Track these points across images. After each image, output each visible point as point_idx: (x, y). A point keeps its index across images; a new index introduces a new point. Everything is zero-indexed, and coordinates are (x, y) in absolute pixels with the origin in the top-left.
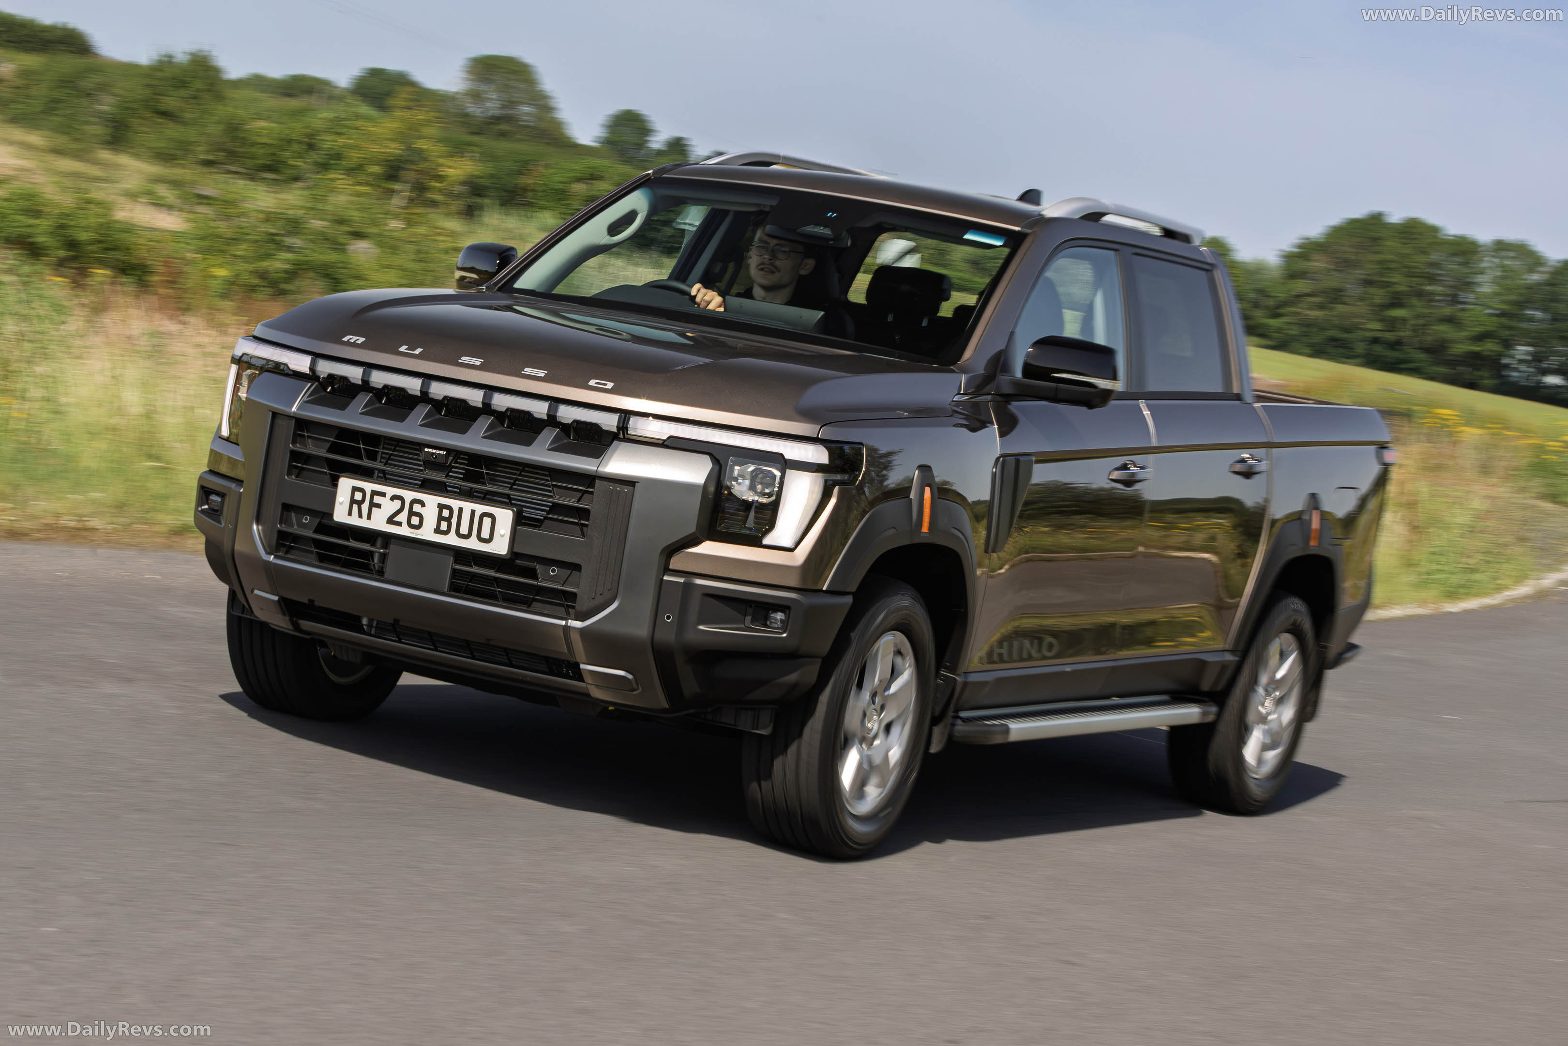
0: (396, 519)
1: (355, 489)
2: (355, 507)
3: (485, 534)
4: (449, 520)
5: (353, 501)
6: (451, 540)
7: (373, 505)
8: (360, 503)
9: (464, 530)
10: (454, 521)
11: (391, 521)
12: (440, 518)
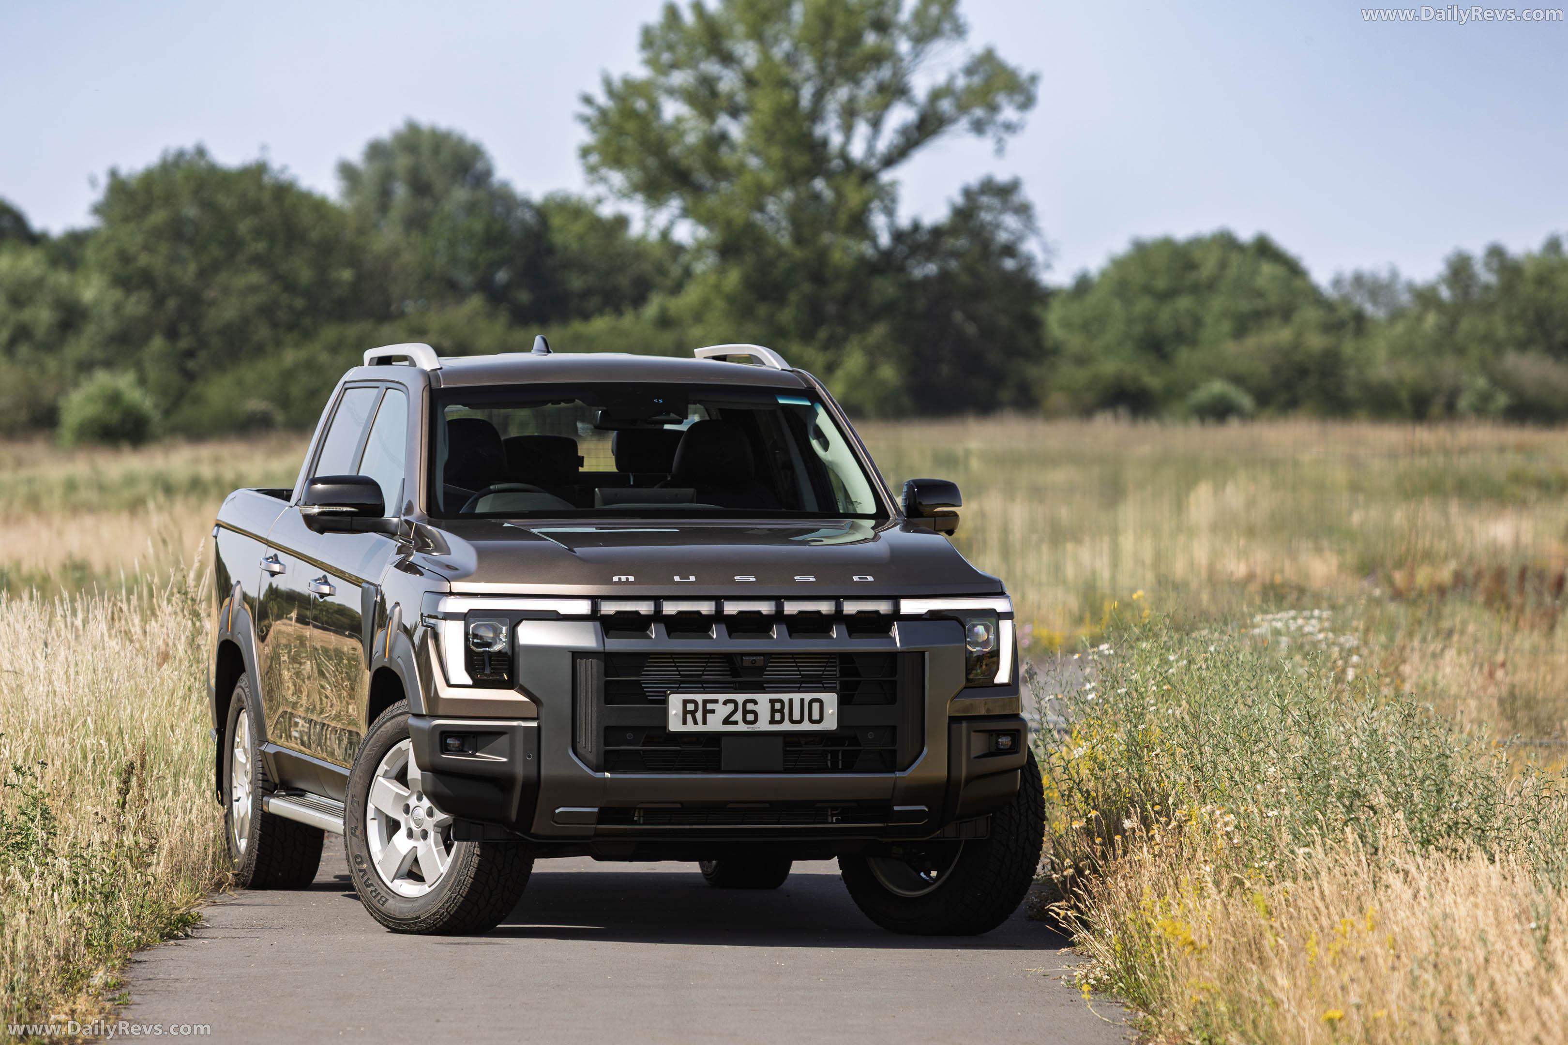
0: (732, 719)
1: (685, 702)
2: (689, 717)
3: (816, 716)
4: (781, 711)
5: (685, 712)
6: (787, 726)
7: (706, 712)
8: (693, 713)
9: (796, 716)
10: (786, 711)
11: (726, 721)
12: (773, 711)
